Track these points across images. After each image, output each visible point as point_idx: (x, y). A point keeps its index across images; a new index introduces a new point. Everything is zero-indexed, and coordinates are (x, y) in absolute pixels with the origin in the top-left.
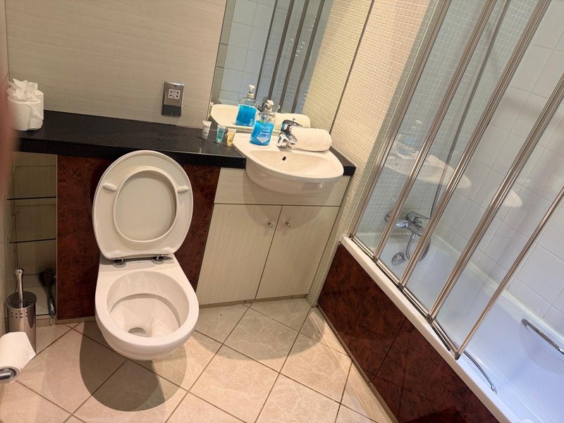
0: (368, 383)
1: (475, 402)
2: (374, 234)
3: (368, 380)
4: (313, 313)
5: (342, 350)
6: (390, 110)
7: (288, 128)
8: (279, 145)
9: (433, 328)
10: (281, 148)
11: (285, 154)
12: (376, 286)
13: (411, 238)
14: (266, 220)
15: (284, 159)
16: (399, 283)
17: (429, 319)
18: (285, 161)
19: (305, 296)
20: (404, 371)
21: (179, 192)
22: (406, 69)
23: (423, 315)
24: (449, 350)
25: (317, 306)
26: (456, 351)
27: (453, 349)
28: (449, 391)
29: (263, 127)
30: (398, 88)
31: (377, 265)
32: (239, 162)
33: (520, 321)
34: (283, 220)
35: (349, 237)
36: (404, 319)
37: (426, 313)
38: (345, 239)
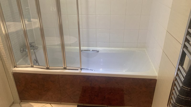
0: (60, 104)
2: (22, 60)
3: (60, 103)
4: (22, 105)
5: (44, 104)
9: (69, 69)
12: (40, 74)
13: (34, 52)
16: (47, 68)
19: (13, 103)
24: (78, 70)
25: (21, 101)
26: (80, 68)
35: (15, 67)
36: (58, 76)
37: (63, 68)
38: (13, 69)
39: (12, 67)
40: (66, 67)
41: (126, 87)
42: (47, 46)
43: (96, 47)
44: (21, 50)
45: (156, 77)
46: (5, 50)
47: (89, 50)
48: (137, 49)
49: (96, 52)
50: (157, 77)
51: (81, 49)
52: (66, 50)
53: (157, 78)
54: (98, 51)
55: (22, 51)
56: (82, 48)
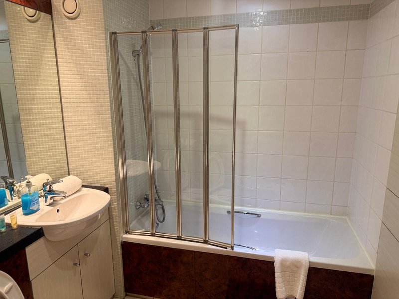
1: (253, 262)
6: (114, 143)
7: (50, 188)
8: (48, 203)
9: (212, 245)
10: (50, 205)
11: (57, 208)
12: (165, 248)
14: (71, 263)
15: (58, 211)
16: (177, 236)
17: (206, 242)
18: (60, 212)
19: (114, 296)
20: (210, 280)
21: (7, 293)
22: (112, 117)
23: (201, 242)
24: (227, 248)
25: (126, 295)
27: (229, 247)
28: (239, 268)
29: (32, 198)
30: (113, 128)
31: (157, 236)
32: (38, 233)
33: (227, 214)
34: (82, 254)
35: (126, 233)
36: (193, 253)
37: (202, 240)
38: (124, 236)
39: (122, 231)
40: (207, 239)
41: (314, 285)
42: (182, 202)
43: (256, 207)
44: (136, 205)
45: (372, 270)
46: (118, 204)
47: (242, 211)
48: (332, 216)
49: (257, 216)
50: (375, 271)
51: (235, 210)
52: (210, 211)
53: (374, 274)
54: (259, 216)
55: (137, 207)
56: (237, 208)
